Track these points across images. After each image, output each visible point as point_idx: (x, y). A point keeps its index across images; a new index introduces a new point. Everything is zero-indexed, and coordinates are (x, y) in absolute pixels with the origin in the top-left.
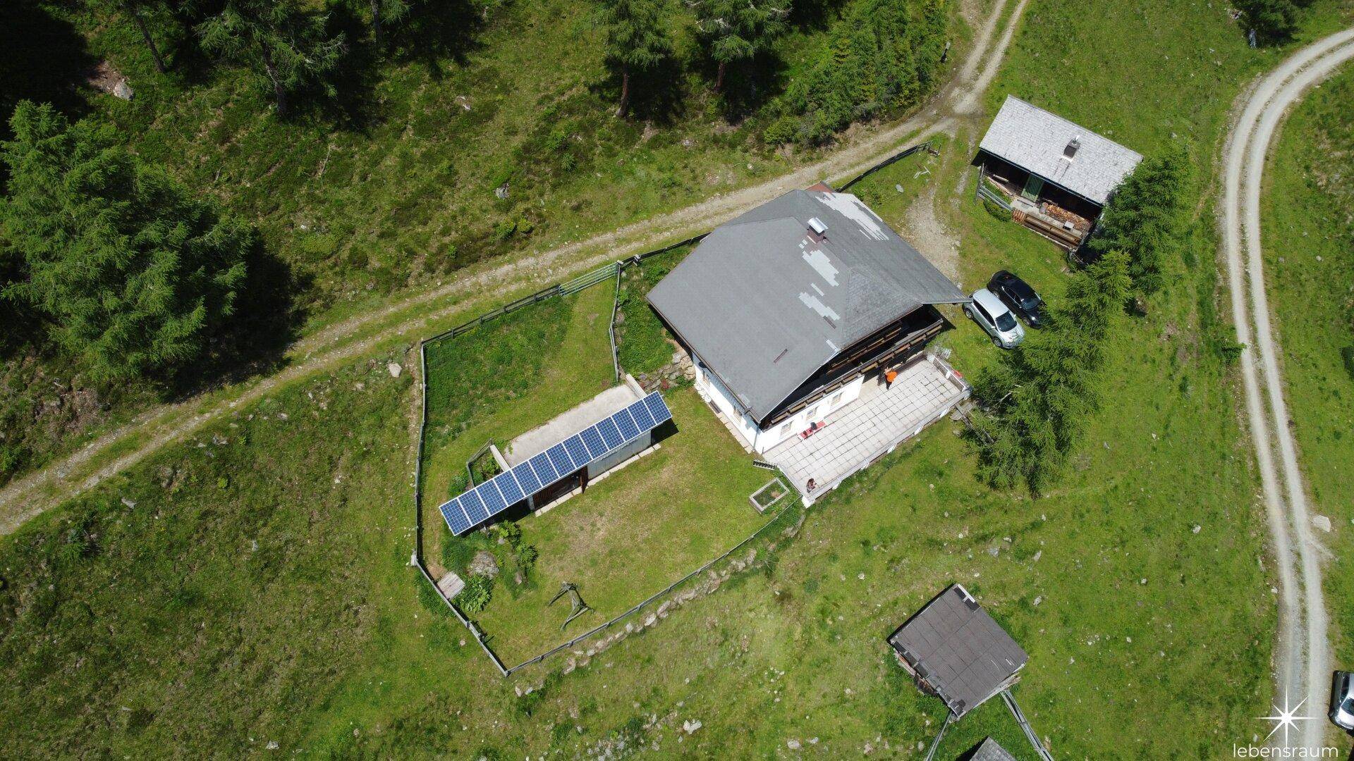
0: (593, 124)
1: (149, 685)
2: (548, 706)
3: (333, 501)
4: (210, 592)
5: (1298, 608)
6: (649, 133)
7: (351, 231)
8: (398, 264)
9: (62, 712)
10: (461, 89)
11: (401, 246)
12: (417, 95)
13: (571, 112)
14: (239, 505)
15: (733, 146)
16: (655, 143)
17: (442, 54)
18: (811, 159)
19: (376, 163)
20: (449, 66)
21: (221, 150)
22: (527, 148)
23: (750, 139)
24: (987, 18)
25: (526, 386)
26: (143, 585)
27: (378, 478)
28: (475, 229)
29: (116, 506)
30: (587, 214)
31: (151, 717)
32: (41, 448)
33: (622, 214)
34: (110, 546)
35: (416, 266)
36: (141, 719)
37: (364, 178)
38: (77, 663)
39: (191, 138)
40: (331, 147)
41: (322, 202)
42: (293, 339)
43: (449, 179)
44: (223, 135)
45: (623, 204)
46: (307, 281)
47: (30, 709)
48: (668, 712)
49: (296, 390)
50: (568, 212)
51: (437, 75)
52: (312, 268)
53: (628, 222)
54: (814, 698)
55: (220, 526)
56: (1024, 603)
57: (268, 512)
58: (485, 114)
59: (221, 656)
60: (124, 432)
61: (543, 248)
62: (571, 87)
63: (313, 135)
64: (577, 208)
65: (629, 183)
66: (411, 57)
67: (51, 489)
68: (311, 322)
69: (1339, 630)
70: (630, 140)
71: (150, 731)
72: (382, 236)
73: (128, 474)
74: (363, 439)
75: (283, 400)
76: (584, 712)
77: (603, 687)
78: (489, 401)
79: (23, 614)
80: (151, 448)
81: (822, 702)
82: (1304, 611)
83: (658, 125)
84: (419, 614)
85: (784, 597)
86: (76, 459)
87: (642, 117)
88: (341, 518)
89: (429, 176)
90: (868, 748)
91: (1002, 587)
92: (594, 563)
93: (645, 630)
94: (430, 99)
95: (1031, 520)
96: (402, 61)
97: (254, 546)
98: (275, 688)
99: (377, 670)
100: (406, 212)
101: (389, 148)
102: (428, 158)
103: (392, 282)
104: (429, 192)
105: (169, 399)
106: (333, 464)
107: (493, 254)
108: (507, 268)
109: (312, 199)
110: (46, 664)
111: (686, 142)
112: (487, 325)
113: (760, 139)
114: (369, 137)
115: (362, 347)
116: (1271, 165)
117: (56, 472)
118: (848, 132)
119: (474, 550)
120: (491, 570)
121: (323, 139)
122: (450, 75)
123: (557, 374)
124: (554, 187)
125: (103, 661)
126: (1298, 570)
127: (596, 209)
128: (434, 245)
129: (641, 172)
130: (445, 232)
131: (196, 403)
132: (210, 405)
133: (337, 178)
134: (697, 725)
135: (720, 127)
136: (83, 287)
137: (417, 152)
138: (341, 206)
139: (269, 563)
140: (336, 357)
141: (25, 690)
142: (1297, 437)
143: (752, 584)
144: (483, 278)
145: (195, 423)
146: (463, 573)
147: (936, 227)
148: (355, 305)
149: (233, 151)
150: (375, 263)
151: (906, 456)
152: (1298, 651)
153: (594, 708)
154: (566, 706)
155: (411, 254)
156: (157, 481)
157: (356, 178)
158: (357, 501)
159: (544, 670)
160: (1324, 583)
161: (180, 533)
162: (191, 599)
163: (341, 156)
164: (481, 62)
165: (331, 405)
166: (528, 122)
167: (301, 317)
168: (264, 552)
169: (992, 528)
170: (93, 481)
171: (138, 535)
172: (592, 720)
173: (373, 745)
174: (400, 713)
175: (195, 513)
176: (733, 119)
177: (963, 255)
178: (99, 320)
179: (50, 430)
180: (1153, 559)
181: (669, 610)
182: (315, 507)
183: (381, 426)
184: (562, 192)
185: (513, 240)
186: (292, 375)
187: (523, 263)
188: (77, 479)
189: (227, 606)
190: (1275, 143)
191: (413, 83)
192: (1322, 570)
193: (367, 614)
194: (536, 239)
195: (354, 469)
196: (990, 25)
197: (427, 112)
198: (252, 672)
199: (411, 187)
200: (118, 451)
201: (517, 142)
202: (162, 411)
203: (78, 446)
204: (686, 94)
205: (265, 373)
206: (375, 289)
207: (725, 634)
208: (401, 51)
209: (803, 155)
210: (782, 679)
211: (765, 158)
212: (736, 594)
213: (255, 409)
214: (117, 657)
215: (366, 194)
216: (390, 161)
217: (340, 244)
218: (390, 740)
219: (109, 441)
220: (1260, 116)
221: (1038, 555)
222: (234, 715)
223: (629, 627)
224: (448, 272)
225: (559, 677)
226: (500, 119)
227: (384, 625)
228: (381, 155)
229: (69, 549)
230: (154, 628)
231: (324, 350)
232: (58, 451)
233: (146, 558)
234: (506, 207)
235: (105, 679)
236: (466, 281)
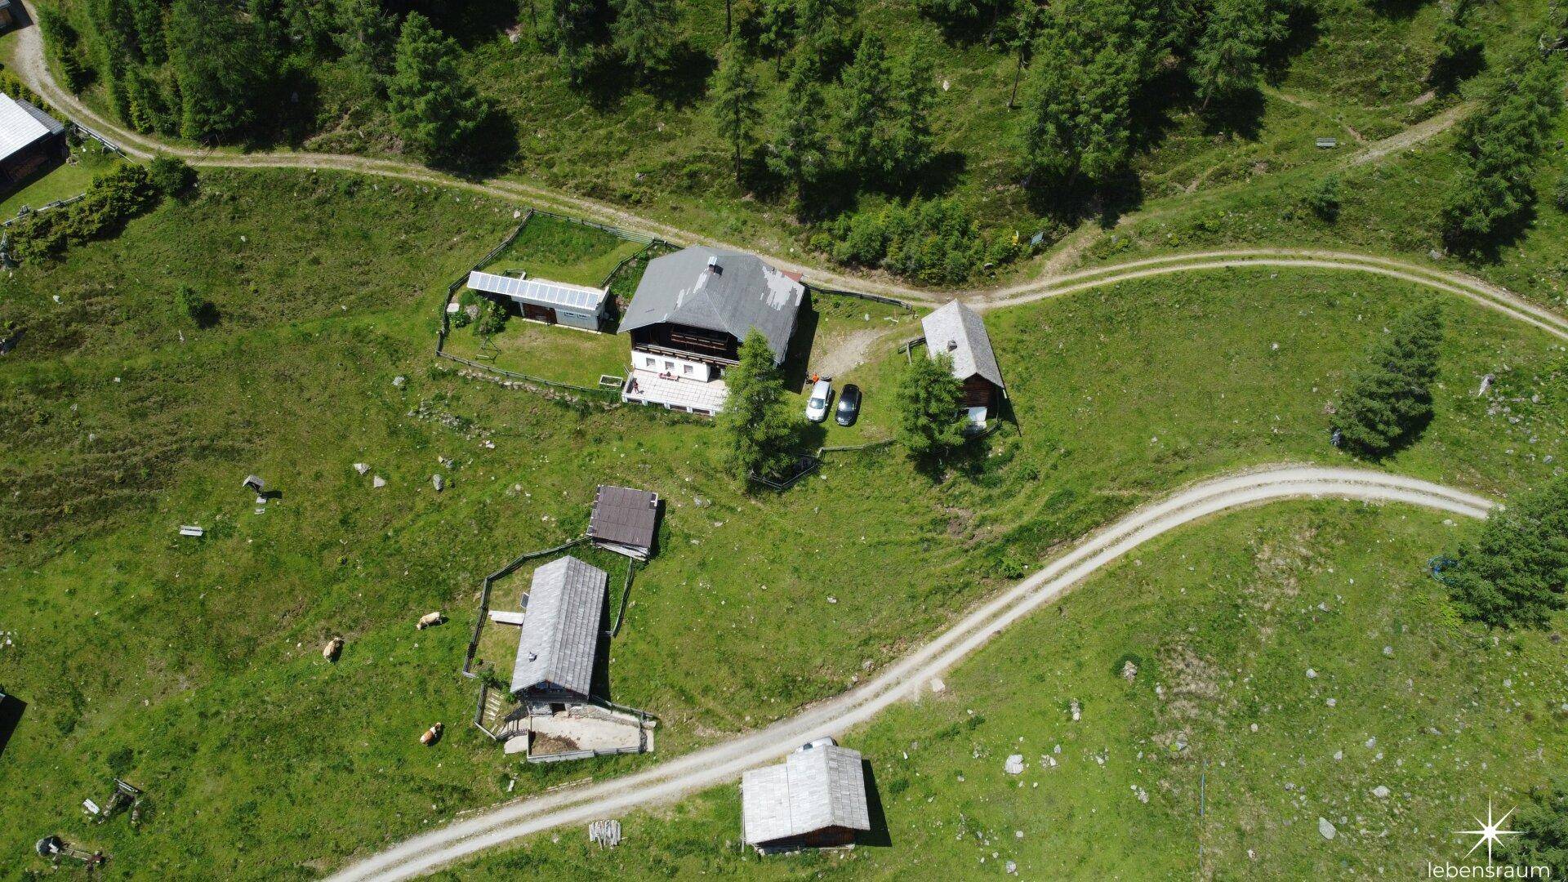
0: (719, 175)
1: (328, 253)
2: (444, 382)
3: (446, 245)
4: (375, 240)
5: (858, 701)
6: (748, 198)
7: (558, 150)
8: (565, 177)
9: (297, 238)
10: (666, 120)
11: (574, 171)
12: (641, 110)
13: (711, 162)
14: (411, 219)
15: (791, 234)
16: (747, 205)
17: (671, 100)
18: (834, 270)
19: (595, 129)
20: (670, 107)
21: (534, 84)
22: (672, 165)
23: (803, 236)
24: (1061, 274)
25: (566, 261)
26: (356, 219)
27: (472, 251)
28: (612, 184)
29: (371, 186)
30: (677, 214)
31: (319, 263)
32: (371, 150)
33: (695, 226)
34: (357, 197)
35: (572, 183)
36: (316, 261)
37: (584, 132)
38: (315, 227)
39: (527, 72)
40: (582, 110)
41: (557, 130)
42: (494, 177)
43: (623, 155)
44: (541, 79)
45: (699, 221)
46: (520, 159)
47: (289, 229)
48: (485, 429)
49: (471, 193)
50: (668, 207)
51: (659, 107)
52: (527, 154)
53: (694, 232)
54: (548, 481)
55: (399, 221)
56: (688, 537)
57: (420, 230)
58: (668, 138)
59: (357, 264)
60: (401, 165)
61: (638, 214)
62: (722, 150)
63: (578, 100)
64: (675, 209)
65: (713, 214)
66: (655, 93)
67: (360, 165)
68: (508, 176)
69: (867, 728)
70: (734, 195)
71: (315, 267)
72: (569, 160)
73: (384, 177)
74: (480, 231)
75: (463, 193)
76: (453, 397)
77: (469, 395)
78: (545, 257)
79: (314, 197)
80: (402, 176)
81: (549, 486)
82: (860, 705)
83: (757, 198)
84: (435, 310)
85: (580, 434)
86: (379, 163)
87: (749, 188)
88: (443, 253)
89: (615, 148)
90: (545, 518)
91: (684, 520)
92: (518, 350)
93: (503, 386)
94: (646, 116)
95: (732, 505)
96: (648, 92)
97: (403, 238)
98: (364, 291)
99: (402, 316)
100: (589, 157)
101: (607, 126)
102: (622, 141)
103: (556, 183)
104: (609, 156)
105: (428, 166)
106: (459, 231)
107: (612, 201)
108: (612, 211)
109: (554, 127)
110: (306, 219)
111: (765, 216)
112: (568, 225)
113: (808, 239)
114: (602, 116)
115: (514, 197)
116: (1225, 513)
117: (367, 162)
118: (874, 272)
119: (475, 303)
120: (473, 316)
121: (582, 105)
122: (666, 111)
123: (584, 267)
124: (671, 192)
125: (322, 233)
126: (887, 688)
127: (683, 215)
128: (587, 179)
129: (725, 213)
130: (598, 177)
131: (434, 173)
132: (438, 177)
133: (572, 125)
134: (492, 446)
135: (792, 221)
136: (400, 92)
137: (618, 135)
138: (564, 137)
139: (403, 248)
140: (501, 193)
141: (293, 222)
142: (991, 642)
143: (572, 414)
144: (596, 207)
145: (424, 179)
146: (462, 306)
147: (862, 348)
148: (531, 181)
149: (539, 88)
150: (555, 170)
151: (697, 422)
152: (831, 715)
153: (458, 399)
154: (449, 388)
155: (574, 176)
156: (391, 187)
157: (580, 130)
158: (455, 253)
159: (452, 365)
160: (892, 705)
161: (383, 212)
162: (366, 237)
163: (582, 116)
164: (688, 113)
165: (479, 209)
166: (684, 153)
167: (505, 171)
168: (405, 242)
169: (706, 490)
170: (374, 172)
171: (370, 200)
172: (454, 403)
173: (372, 337)
174: (391, 334)
175: (395, 209)
176: (802, 220)
177: (856, 370)
178: (402, 108)
179: (380, 146)
180: (783, 585)
181: (519, 386)
182: (438, 241)
183: (492, 232)
184: (674, 196)
185: (625, 200)
186: (477, 188)
187: (621, 214)
188: (371, 168)
189: (375, 250)
190: (1249, 506)
191: (645, 105)
192: (900, 700)
193: (419, 295)
194: (639, 208)
195: (466, 240)
196: (1058, 279)
197: (639, 121)
198: (361, 278)
199: (601, 148)
200: (392, 169)
201: (669, 159)
202: (421, 168)
203: (383, 158)
204: (785, 192)
205: (468, 181)
206: (546, 181)
207: (538, 422)
208: (648, 87)
209: (831, 265)
210: (544, 464)
211: (804, 251)
212: (559, 411)
213: (450, 189)
214: (327, 236)
215: (580, 138)
216: (602, 132)
217: (548, 152)
218: (380, 340)
219: (394, 164)
220: (1267, 484)
221: (718, 524)
222: (343, 287)
223: (497, 378)
224: (584, 195)
225: (455, 373)
226: (672, 144)
227: (420, 304)
228: (601, 127)
229: (343, 187)
230: (346, 235)
231: (499, 188)
232: (375, 156)
233: (365, 211)
234: (637, 184)
235: (318, 239)
236: (587, 203)
